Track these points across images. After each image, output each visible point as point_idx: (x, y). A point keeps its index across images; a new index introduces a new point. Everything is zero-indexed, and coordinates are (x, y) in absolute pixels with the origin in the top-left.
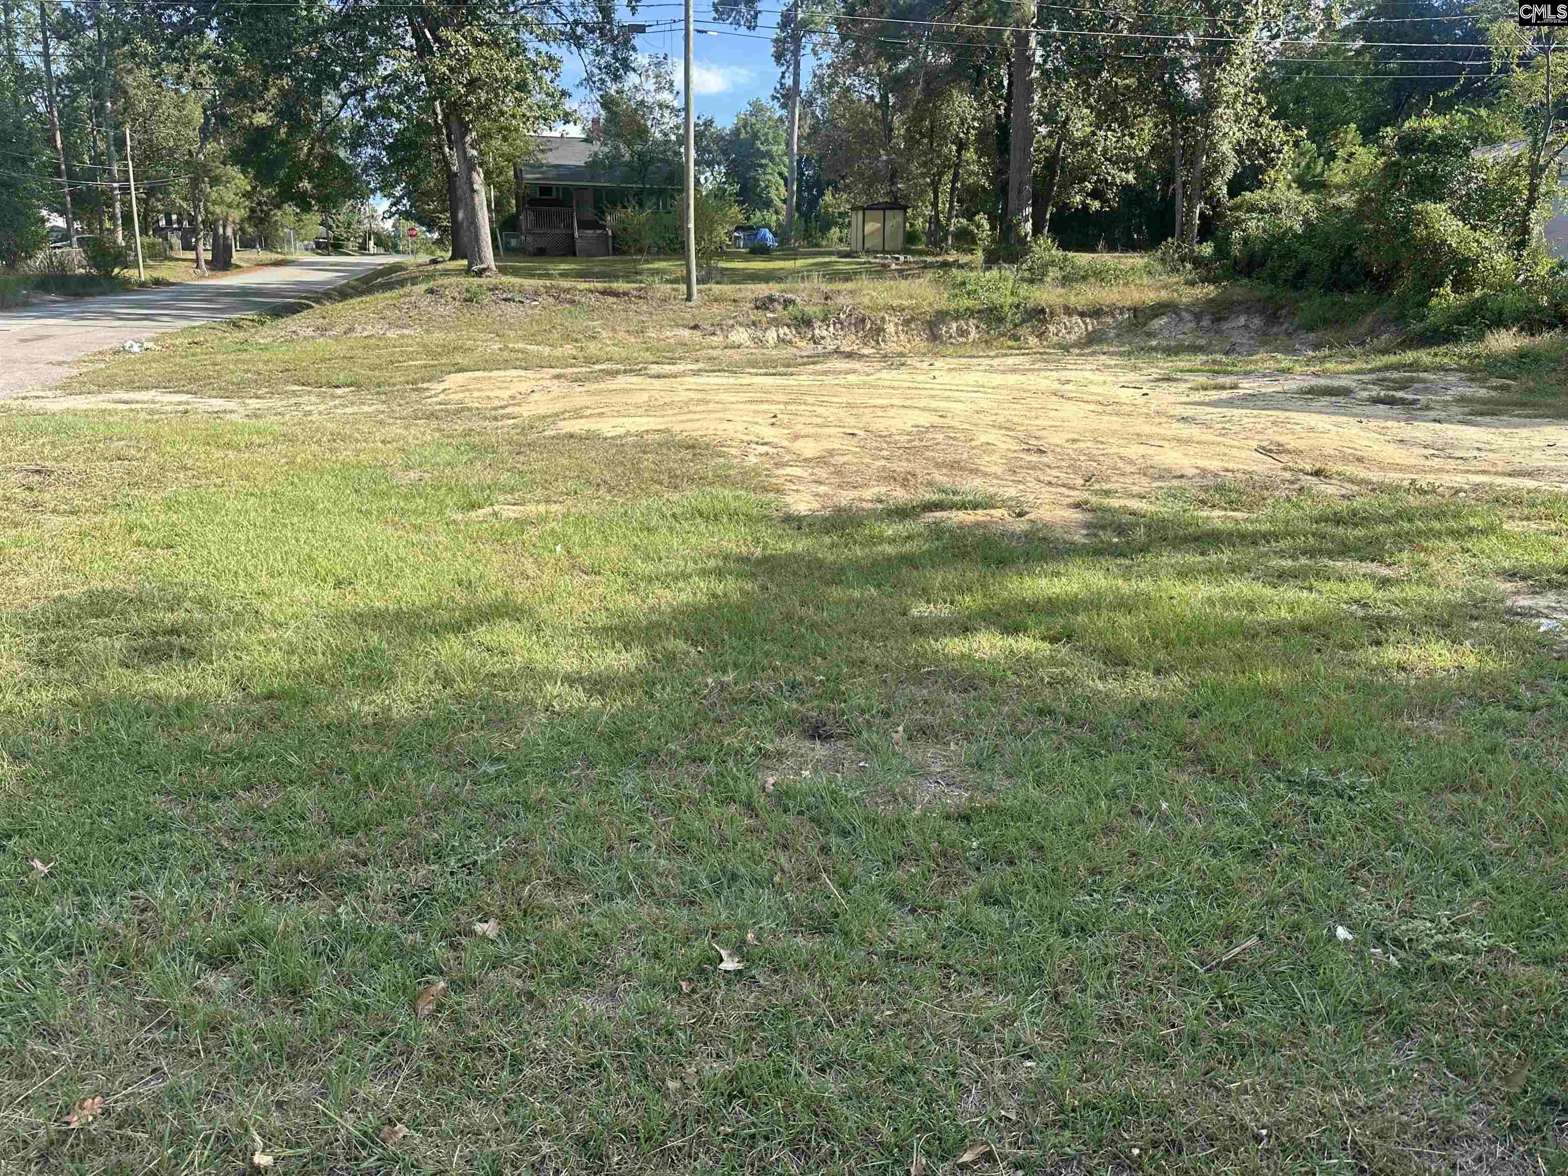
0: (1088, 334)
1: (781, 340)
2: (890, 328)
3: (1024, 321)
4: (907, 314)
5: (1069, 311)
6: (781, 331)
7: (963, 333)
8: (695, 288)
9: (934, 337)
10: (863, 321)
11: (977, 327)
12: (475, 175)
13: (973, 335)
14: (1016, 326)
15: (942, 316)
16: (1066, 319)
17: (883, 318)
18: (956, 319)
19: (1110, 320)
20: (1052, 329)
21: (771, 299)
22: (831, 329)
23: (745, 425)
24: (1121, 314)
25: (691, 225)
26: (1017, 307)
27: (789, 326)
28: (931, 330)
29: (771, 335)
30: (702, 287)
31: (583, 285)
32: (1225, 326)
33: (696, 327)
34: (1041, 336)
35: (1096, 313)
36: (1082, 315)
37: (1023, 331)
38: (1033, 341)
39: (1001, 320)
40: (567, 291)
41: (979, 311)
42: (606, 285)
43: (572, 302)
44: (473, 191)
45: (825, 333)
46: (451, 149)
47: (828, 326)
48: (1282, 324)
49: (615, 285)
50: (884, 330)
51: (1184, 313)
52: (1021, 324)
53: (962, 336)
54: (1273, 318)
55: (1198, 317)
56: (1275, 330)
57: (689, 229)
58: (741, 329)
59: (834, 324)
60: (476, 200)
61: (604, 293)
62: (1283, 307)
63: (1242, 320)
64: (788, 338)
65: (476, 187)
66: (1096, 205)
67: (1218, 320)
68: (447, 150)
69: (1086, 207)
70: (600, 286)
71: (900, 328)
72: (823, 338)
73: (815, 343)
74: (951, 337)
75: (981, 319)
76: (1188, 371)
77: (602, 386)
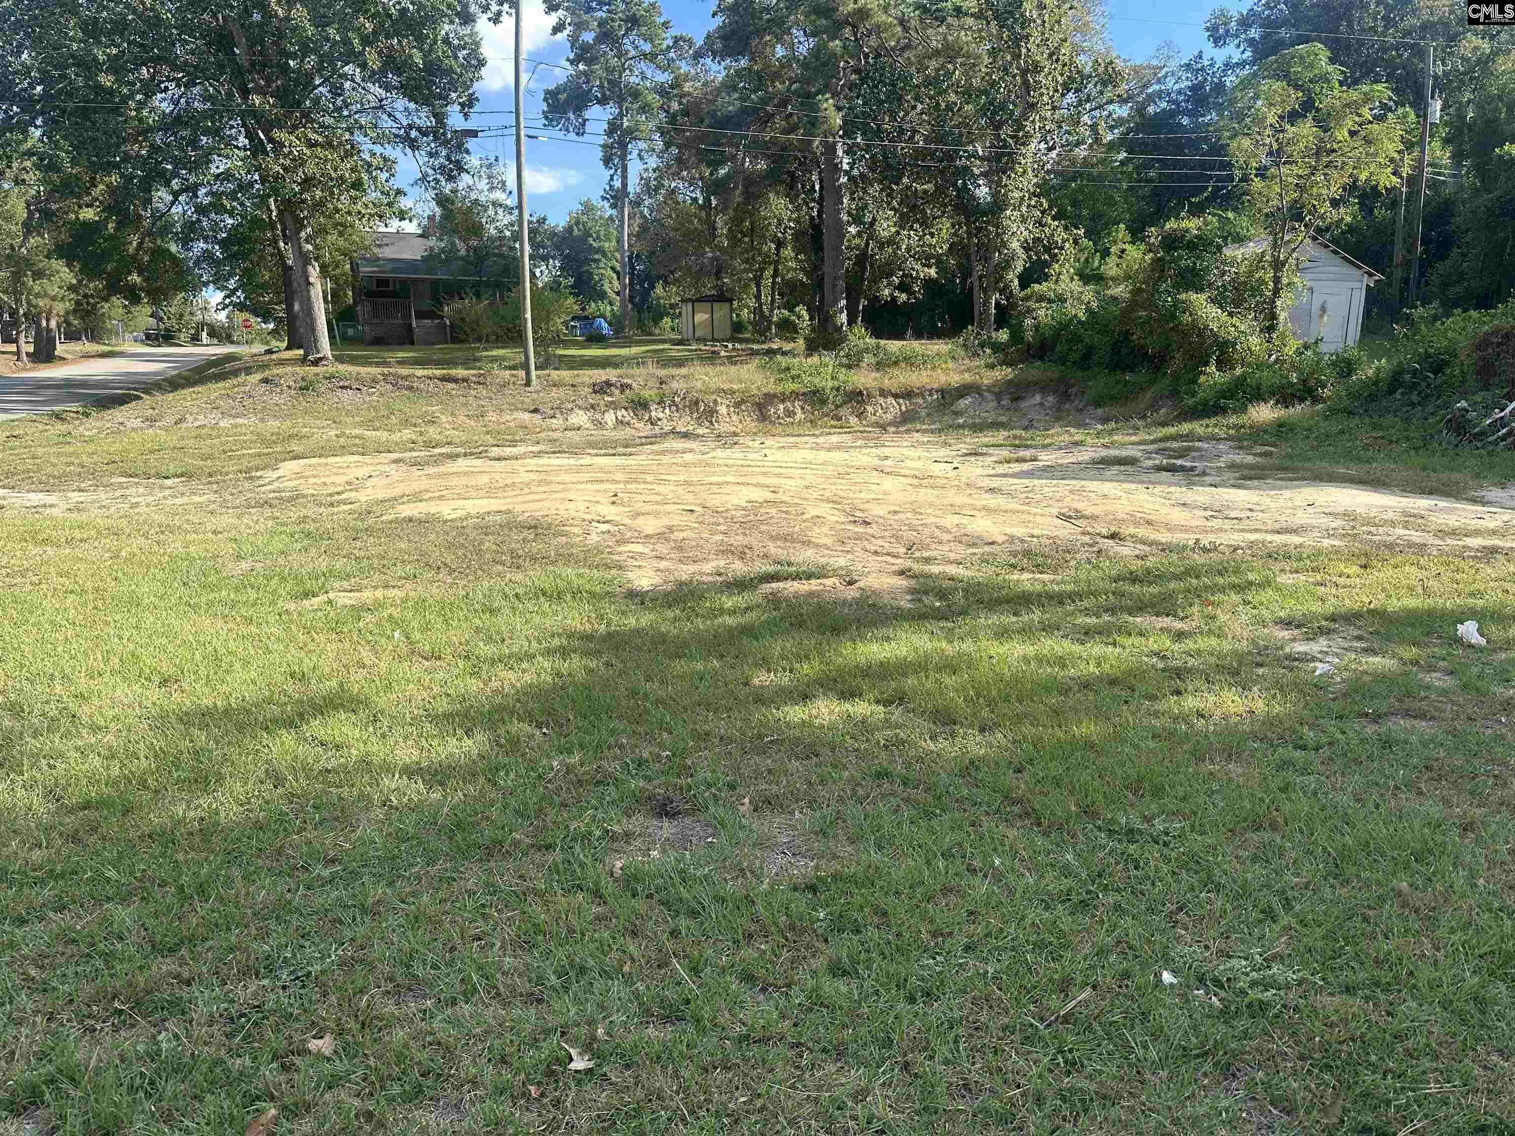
0: (903, 414)
1: (620, 422)
2: (723, 410)
3: (845, 403)
4: (738, 397)
5: (883, 393)
6: (619, 414)
7: (790, 414)
8: (534, 373)
9: (763, 418)
10: (697, 403)
11: (803, 408)
12: (310, 268)
13: (800, 415)
14: (837, 407)
15: (770, 398)
16: (881, 400)
17: (715, 401)
18: (783, 401)
19: (920, 401)
20: (870, 409)
21: (608, 384)
22: (667, 411)
23: (587, 504)
24: (930, 395)
25: (528, 315)
26: (838, 389)
27: (626, 409)
28: (760, 410)
29: (610, 418)
30: (539, 372)
31: (420, 373)
32: (1024, 404)
33: (536, 411)
34: (860, 416)
35: (908, 394)
36: (896, 396)
37: (844, 411)
38: (853, 420)
39: (823, 402)
40: (405, 378)
41: (804, 394)
42: (445, 371)
43: (410, 388)
44: (309, 284)
45: (661, 415)
46: (286, 244)
47: (664, 408)
48: (1073, 401)
49: (453, 372)
50: (717, 412)
51: (985, 394)
52: (841, 406)
53: (789, 416)
54: (1065, 397)
55: (998, 396)
56: (1067, 406)
57: (526, 319)
58: (581, 412)
59: (670, 406)
60: (312, 293)
61: (443, 379)
62: (1072, 386)
63: (1038, 398)
64: (626, 420)
65: (312, 280)
66: (904, 297)
67: (1016, 399)
68: (282, 244)
69: (894, 299)
70: (438, 372)
71: (732, 409)
72: (660, 419)
73: (652, 424)
74: (779, 417)
75: (805, 401)
76: (993, 446)
77: (442, 469)
